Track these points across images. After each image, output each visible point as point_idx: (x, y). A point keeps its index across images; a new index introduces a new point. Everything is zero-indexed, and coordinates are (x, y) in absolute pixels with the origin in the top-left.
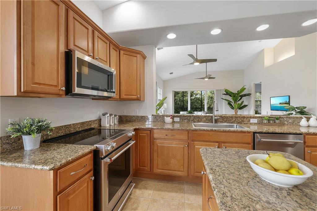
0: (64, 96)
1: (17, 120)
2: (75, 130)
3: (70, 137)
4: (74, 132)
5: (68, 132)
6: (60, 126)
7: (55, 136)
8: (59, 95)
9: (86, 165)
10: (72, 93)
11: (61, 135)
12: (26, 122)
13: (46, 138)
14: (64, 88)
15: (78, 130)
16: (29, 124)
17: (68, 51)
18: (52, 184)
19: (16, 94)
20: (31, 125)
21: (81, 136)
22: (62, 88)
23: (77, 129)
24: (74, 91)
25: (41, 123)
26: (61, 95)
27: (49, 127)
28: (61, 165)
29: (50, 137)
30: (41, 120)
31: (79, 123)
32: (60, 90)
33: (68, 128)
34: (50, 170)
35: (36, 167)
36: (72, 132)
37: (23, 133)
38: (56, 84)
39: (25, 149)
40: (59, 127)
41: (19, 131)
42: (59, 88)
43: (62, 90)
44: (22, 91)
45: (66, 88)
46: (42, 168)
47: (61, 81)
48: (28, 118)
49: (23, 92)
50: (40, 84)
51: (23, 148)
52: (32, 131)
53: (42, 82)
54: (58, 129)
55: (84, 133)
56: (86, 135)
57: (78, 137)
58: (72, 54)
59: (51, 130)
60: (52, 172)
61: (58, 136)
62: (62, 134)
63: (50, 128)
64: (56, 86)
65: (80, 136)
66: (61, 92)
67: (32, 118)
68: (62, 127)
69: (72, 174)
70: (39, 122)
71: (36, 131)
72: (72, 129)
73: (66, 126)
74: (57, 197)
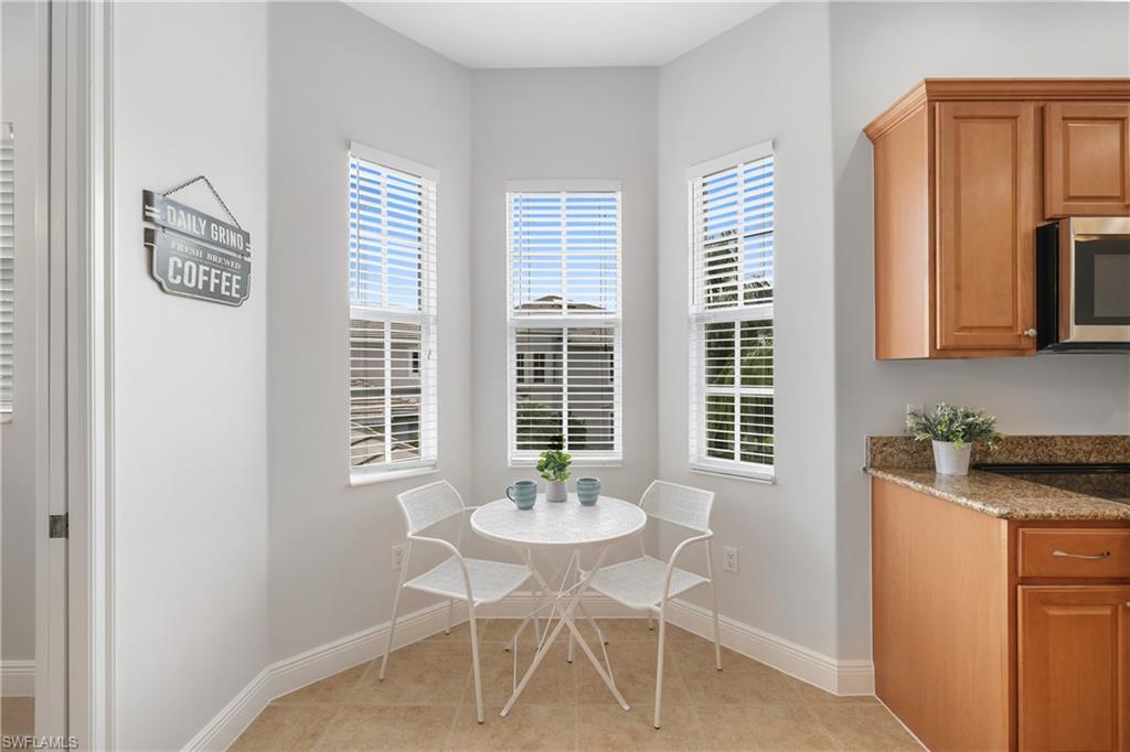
0: (1034, 352)
1: (920, 407)
2: (1069, 456)
3: (1053, 476)
4: (1068, 462)
5: (1046, 460)
6: (1020, 437)
7: (1003, 459)
8: (1018, 351)
9: (1108, 554)
10: (1057, 341)
11: (1020, 462)
12: (940, 412)
13: (981, 460)
14: (1032, 332)
15: (1084, 460)
16: (947, 418)
17: (1046, 223)
18: (1005, 552)
19: (927, 355)
20: (951, 421)
21: (1094, 481)
22: (1026, 333)
23: (1080, 455)
24: (1068, 336)
25: (971, 419)
26: (1023, 350)
27: (990, 431)
28: (1027, 516)
29: (989, 460)
30: (970, 411)
31: (1089, 437)
32: (1020, 336)
33: (1047, 447)
34: (1002, 517)
35: (969, 503)
36: (1060, 461)
37: (936, 437)
38: (1010, 324)
39: (938, 470)
40: (1015, 437)
41: (926, 429)
42: (1019, 332)
43: (1028, 336)
44: (938, 347)
45: (1038, 331)
46: (982, 507)
47: (1024, 312)
48: (943, 404)
49: (941, 350)
50: (971, 329)
51: (934, 468)
52: (953, 433)
53: (976, 324)
54: (1012, 443)
55: (1110, 477)
56: (1118, 482)
57: (1085, 483)
58: (1058, 230)
59: (997, 439)
60: (1004, 523)
61: (1012, 462)
62: (1026, 460)
63: (993, 434)
64: (1010, 328)
65: (1090, 482)
66: (1025, 343)
67: (951, 404)
68: (1026, 438)
69: (1057, 553)
70: (967, 416)
71: (961, 434)
72: (1059, 453)
73: (1037, 438)
74: (1016, 588)
